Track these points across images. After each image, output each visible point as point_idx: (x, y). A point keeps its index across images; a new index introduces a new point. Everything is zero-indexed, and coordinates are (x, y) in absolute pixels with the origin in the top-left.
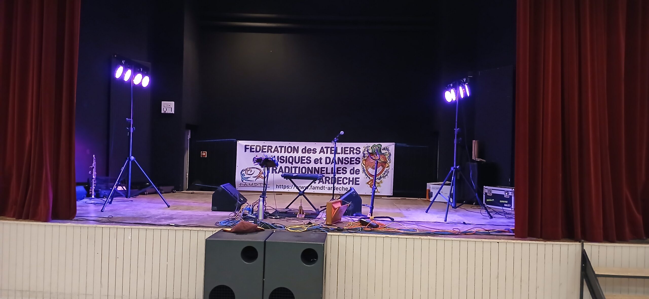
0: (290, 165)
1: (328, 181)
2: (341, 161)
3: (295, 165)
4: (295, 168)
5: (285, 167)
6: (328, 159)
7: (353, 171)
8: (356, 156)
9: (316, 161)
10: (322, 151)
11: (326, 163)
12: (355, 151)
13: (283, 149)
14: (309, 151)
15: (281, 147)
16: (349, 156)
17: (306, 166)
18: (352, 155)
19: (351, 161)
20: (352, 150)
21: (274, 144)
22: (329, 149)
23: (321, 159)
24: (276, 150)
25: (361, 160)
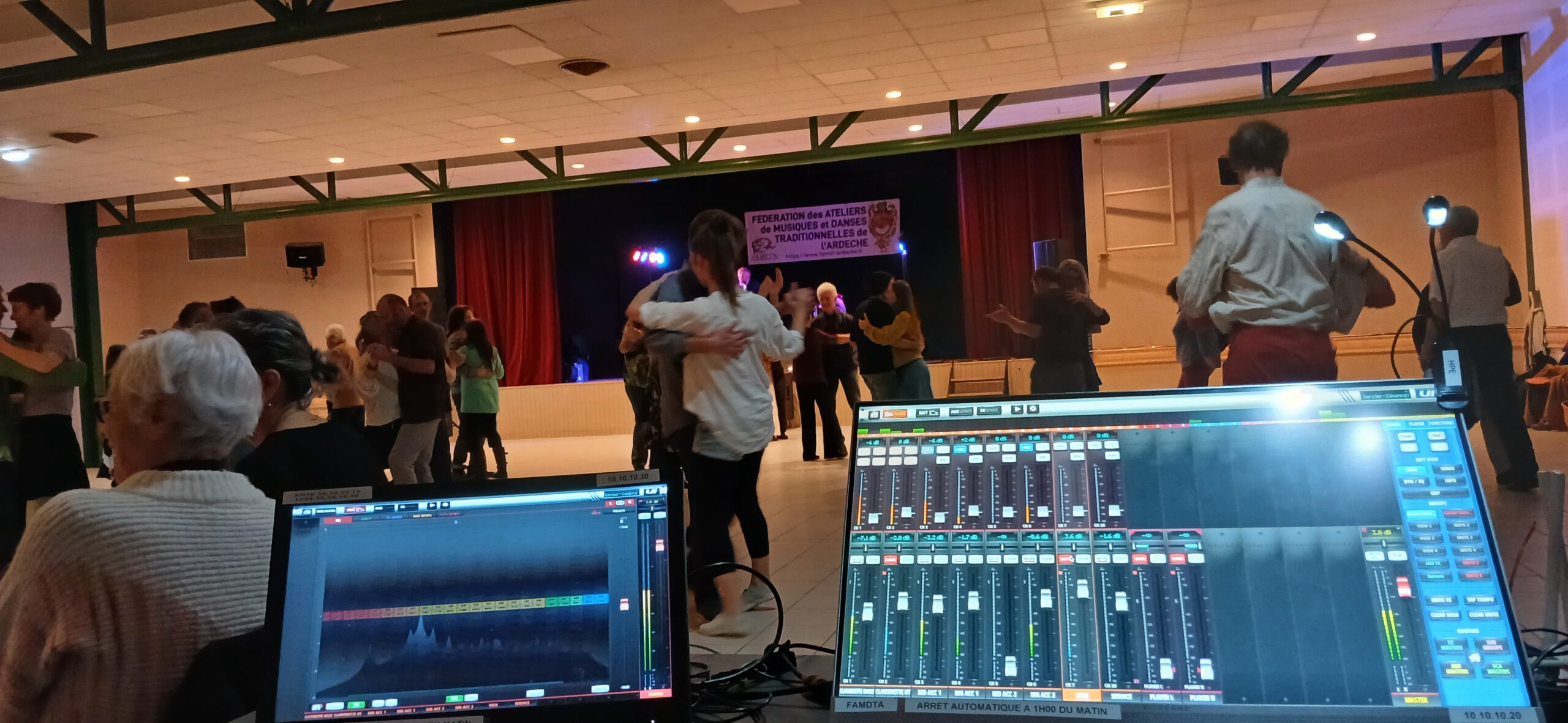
0: (797, 232)
1: (836, 246)
2: (847, 223)
3: (802, 231)
4: (803, 234)
5: (793, 235)
6: (834, 223)
7: (860, 233)
8: (861, 216)
9: (823, 226)
10: (828, 214)
11: (833, 226)
12: (860, 211)
13: (789, 216)
14: (815, 216)
15: (787, 214)
16: (855, 217)
17: (813, 231)
18: (857, 216)
19: (857, 222)
20: (857, 210)
21: (780, 212)
22: (835, 212)
23: (827, 223)
24: (783, 218)
25: (867, 220)
